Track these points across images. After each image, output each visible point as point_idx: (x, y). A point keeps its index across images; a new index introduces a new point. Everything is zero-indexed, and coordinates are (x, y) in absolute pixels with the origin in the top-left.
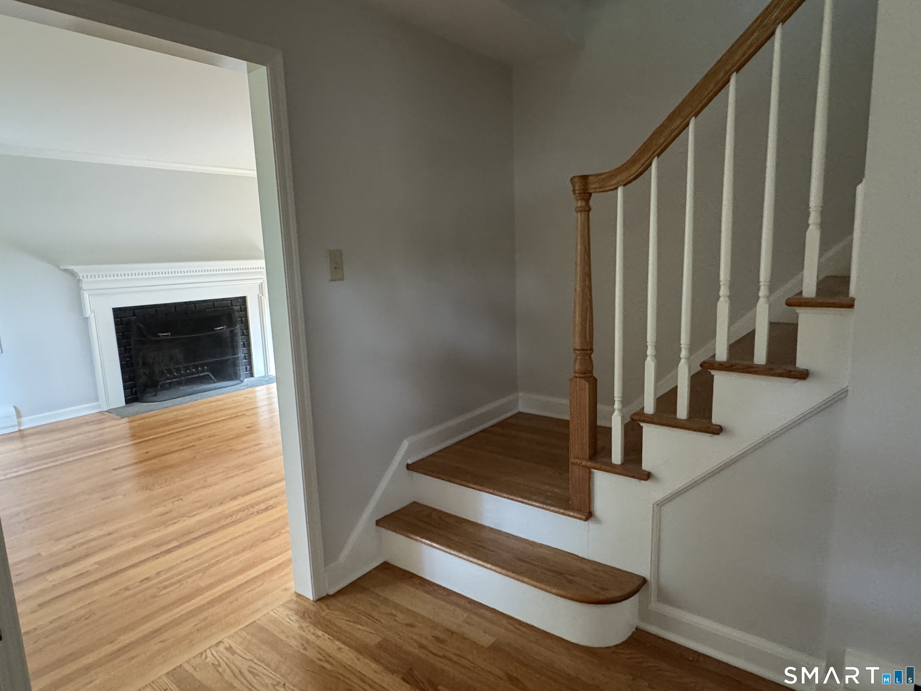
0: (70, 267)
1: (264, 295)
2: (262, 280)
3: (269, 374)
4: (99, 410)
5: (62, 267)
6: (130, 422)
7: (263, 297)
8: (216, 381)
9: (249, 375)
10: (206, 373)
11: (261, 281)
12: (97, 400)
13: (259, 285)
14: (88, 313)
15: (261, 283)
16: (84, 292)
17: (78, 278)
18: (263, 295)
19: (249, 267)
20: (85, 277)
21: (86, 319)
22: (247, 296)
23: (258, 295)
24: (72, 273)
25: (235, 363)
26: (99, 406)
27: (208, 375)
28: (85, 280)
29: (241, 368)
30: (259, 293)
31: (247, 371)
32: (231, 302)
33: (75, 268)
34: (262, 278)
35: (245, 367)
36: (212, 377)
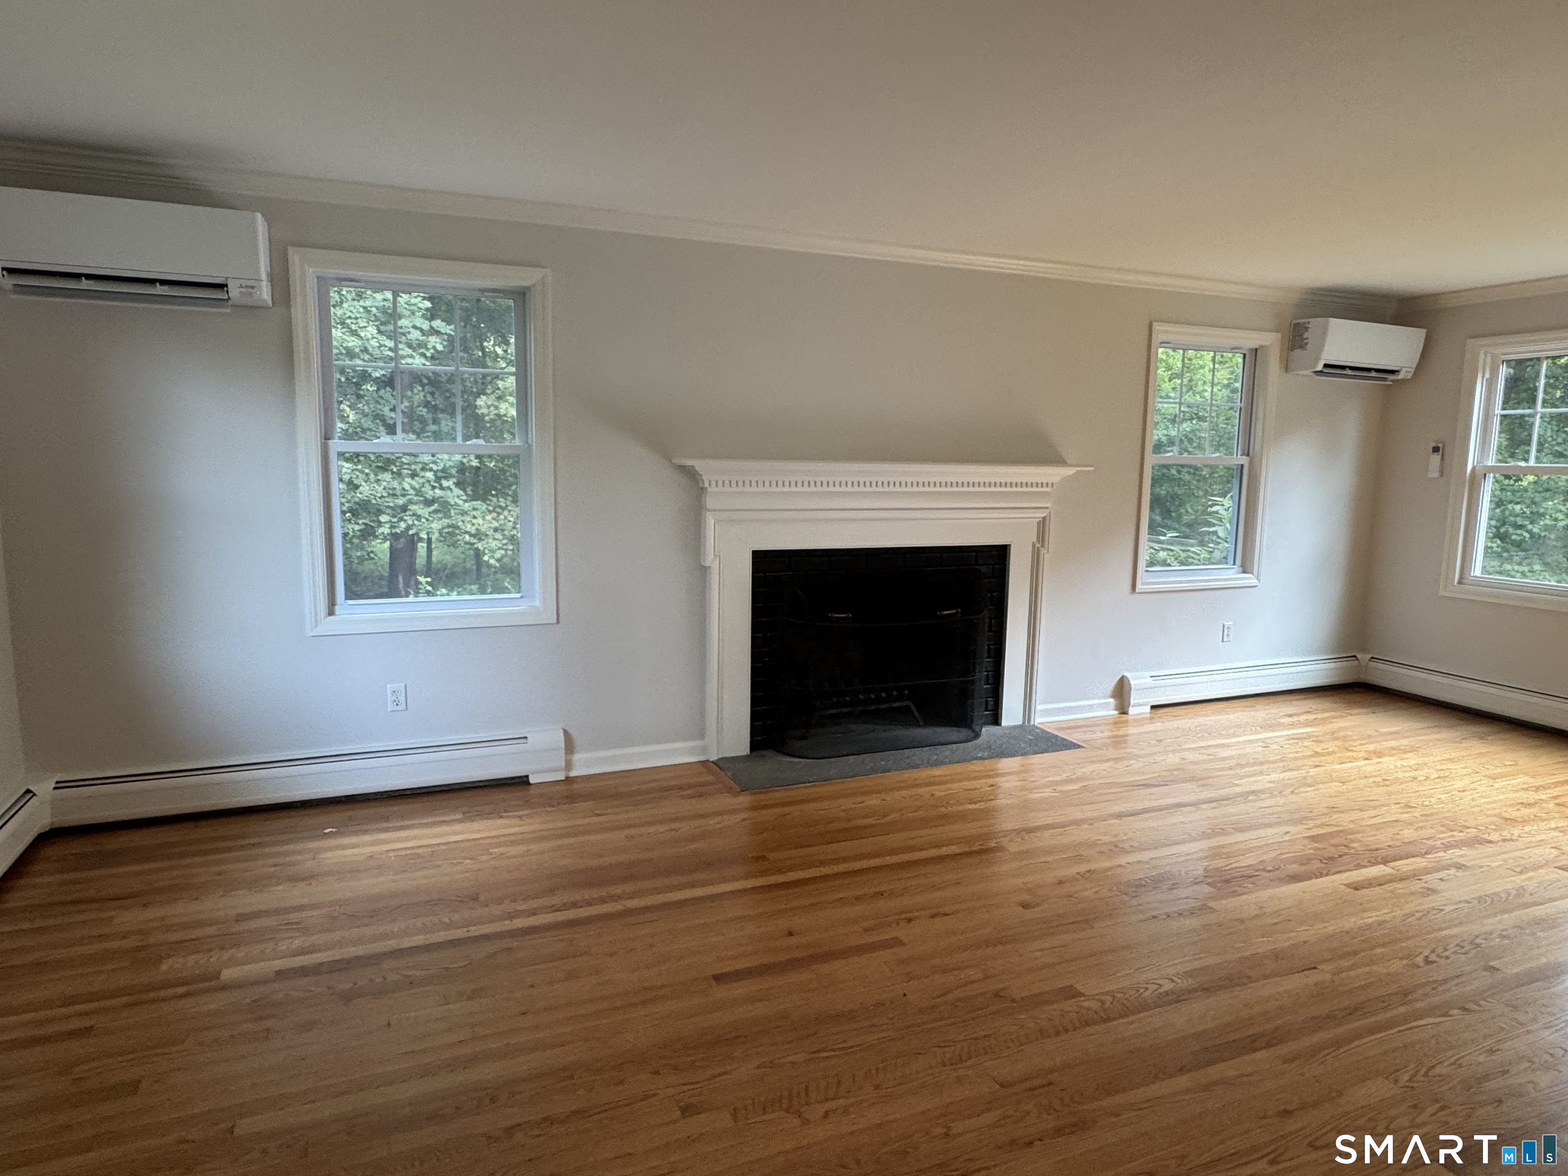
0: (689, 462)
1: (1046, 543)
2: (1047, 511)
3: (1032, 723)
4: (702, 758)
5: (676, 461)
6: (755, 808)
7: (1043, 551)
8: (921, 723)
9: (990, 718)
10: (904, 704)
11: (1044, 515)
12: (702, 736)
13: (1039, 523)
14: (709, 559)
15: (1044, 518)
16: (708, 513)
17: (701, 485)
18: (1043, 546)
19: (1003, 482)
20: (714, 484)
21: (704, 570)
22: (1010, 545)
23: (1034, 545)
24: (691, 474)
25: (965, 693)
26: (704, 749)
27: (908, 706)
28: (712, 489)
29: (976, 701)
30: (1035, 540)
31: (986, 710)
32: (977, 555)
33: (698, 465)
34: (1047, 508)
35: (984, 700)
36: (916, 714)
